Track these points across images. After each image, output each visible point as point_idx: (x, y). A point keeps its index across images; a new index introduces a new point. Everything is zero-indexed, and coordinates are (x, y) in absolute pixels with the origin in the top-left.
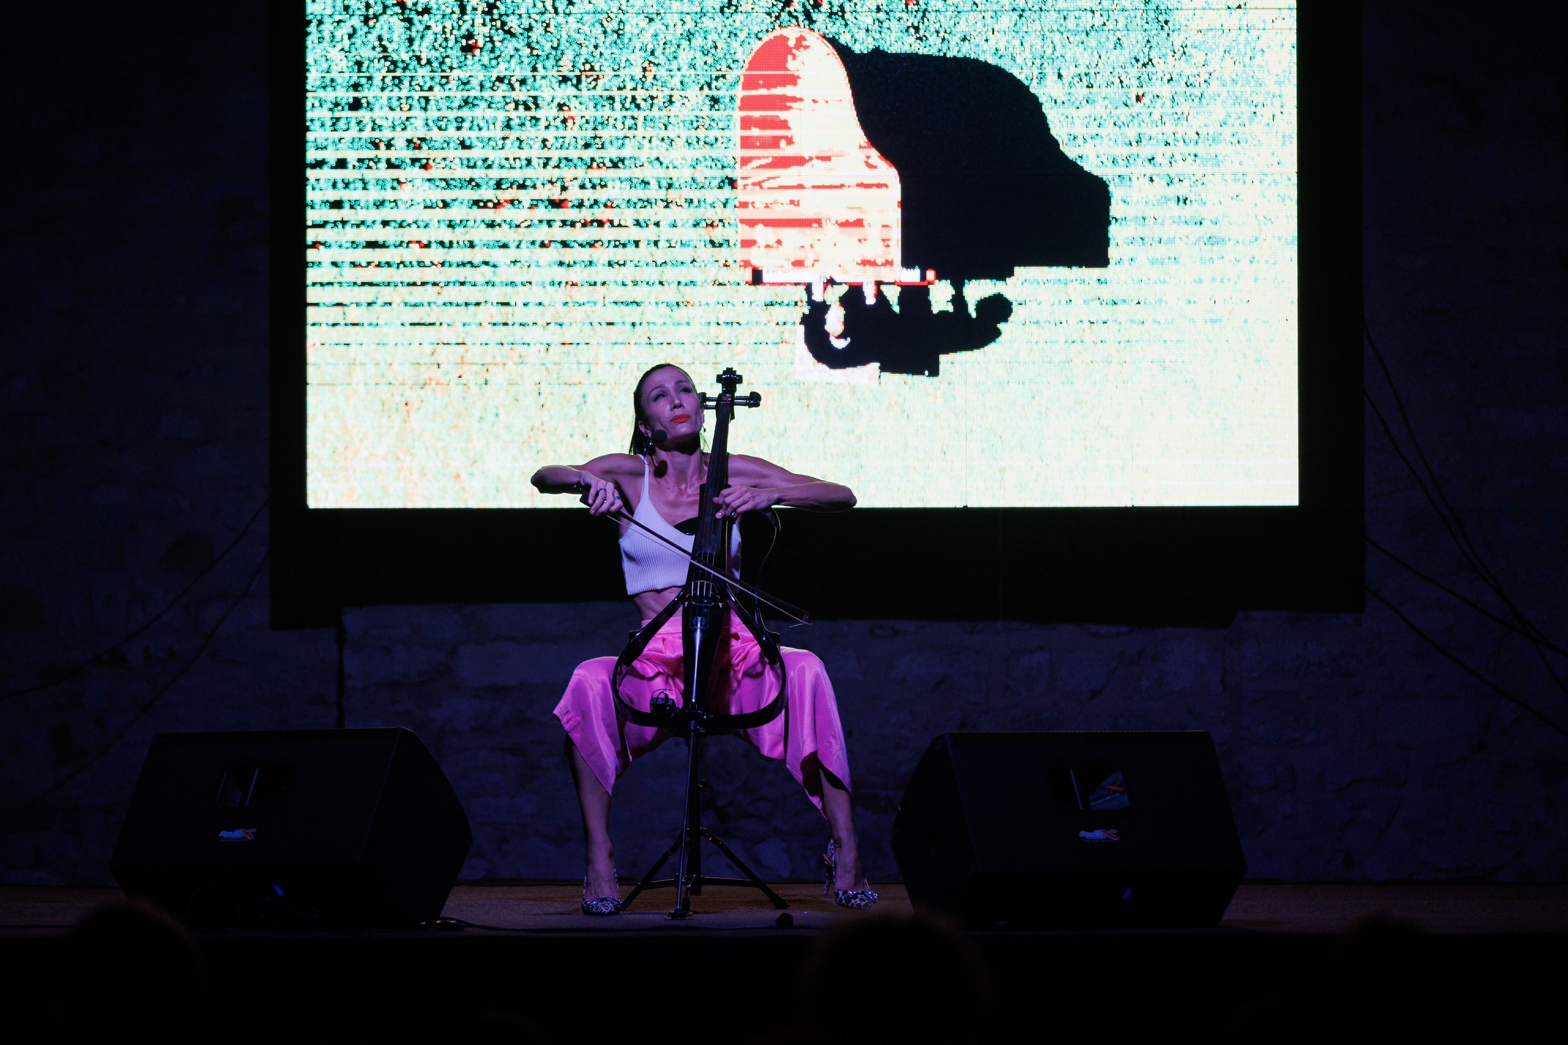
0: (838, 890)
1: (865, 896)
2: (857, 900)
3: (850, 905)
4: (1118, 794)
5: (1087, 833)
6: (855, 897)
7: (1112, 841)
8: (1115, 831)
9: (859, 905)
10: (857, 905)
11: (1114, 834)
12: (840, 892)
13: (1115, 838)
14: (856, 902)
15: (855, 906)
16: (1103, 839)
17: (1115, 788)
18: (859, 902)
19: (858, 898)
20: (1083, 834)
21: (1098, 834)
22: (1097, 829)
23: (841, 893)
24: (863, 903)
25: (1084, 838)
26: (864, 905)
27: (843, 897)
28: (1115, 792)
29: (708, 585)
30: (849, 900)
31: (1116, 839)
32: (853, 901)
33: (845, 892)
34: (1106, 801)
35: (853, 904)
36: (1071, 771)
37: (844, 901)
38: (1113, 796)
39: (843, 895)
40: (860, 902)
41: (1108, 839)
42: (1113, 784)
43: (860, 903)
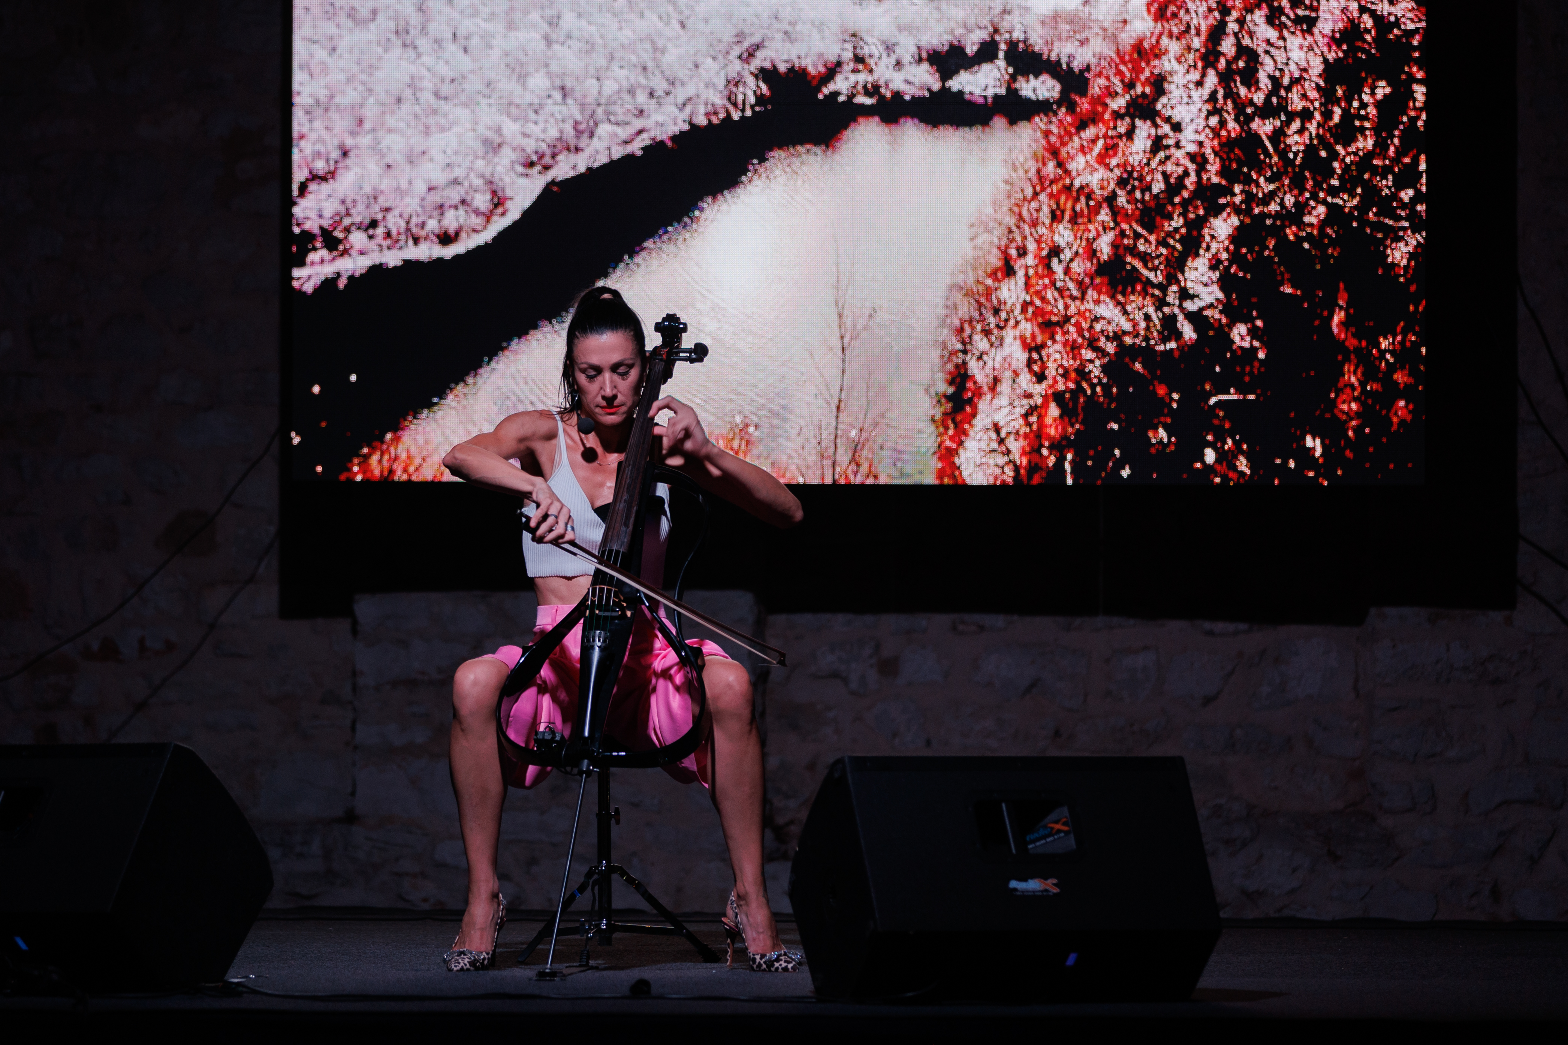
0: (753, 955)
1: (788, 957)
2: (782, 962)
3: (773, 969)
4: (1062, 835)
5: (1018, 883)
6: (778, 960)
7: (1051, 894)
8: (1055, 881)
9: (785, 969)
10: (782, 969)
11: (1054, 884)
12: (756, 956)
13: (1054, 889)
14: (781, 965)
15: (780, 970)
16: (1039, 891)
17: (1058, 826)
18: (784, 965)
19: (781, 960)
20: (1013, 884)
21: (1033, 885)
22: (1032, 878)
23: (758, 957)
24: (790, 966)
25: (1015, 890)
26: (792, 968)
27: (762, 962)
28: (1059, 831)
29: (609, 591)
30: (770, 964)
31: (1056, 890)
32: (777, 965)
33: (763, 956)
34: (1047, 842)
35: (777, 969)
36: (1004, 805)
37: (764, 966)
38: (1056, 837)
39: (761, 959)
40: (786, 964)
41: (1046, 890)
42: (1057, 822)
43: (787, 966)
